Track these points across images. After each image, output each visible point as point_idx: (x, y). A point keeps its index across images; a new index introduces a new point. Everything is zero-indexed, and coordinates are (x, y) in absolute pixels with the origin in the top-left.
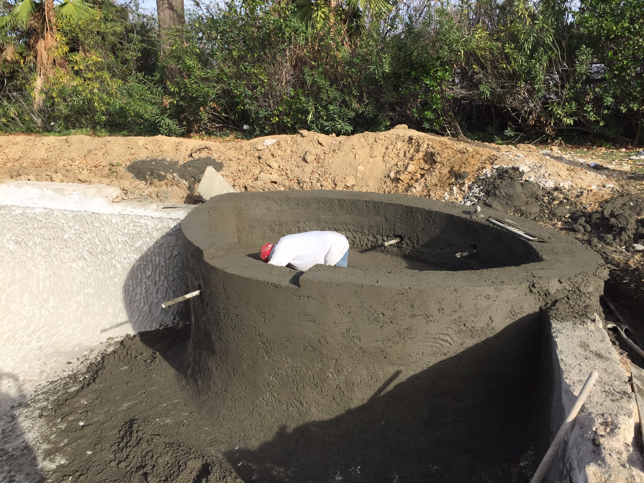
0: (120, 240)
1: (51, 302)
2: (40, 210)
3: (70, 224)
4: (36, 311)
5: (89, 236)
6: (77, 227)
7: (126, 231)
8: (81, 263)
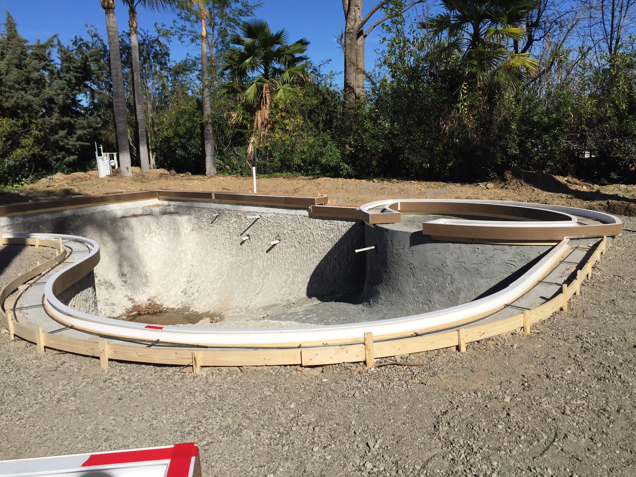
0: (319, 234)
1: (271, 275)
2: (271, 215)
3: (289, 224)
4: (260, 280)
5: (300, 231)
6: (293, 225)
7: (324, 228)
8: (293, 249)
